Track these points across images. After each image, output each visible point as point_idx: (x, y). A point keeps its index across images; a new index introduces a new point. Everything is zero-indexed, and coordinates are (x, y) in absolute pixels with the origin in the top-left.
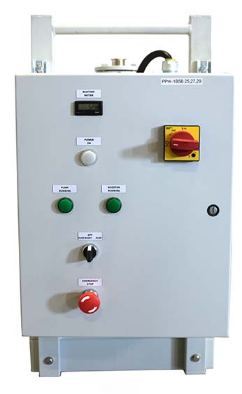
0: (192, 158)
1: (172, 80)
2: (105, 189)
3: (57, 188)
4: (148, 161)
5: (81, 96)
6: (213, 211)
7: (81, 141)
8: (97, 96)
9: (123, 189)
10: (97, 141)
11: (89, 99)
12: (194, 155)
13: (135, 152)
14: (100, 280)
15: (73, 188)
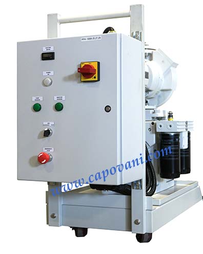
0: (94, 79)
1: (86, 38)
2: (55, 98)
3: (34, 99)
4: (76, 83)
5: (45, 50)
6: (108, 109)
7: (45, 74)
8: (52, 50)
9: (64, 98)
10: (52, 73)
11: (48, 51)
12: (95, 78)
13: (69, 78)
14: (53, 148)
15: (41, 98)
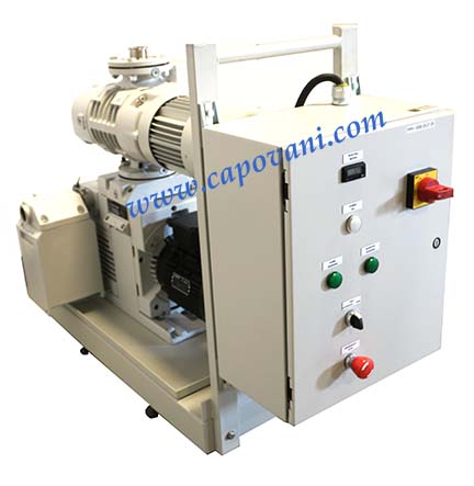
1: (414, 126)
2: (364, 252)
3: (326, 265)
7: (347, 209)
8: (360, 158)
9: (377, 247)
10: (359, 205)
11: (353, 162)
15: (339, 260)
